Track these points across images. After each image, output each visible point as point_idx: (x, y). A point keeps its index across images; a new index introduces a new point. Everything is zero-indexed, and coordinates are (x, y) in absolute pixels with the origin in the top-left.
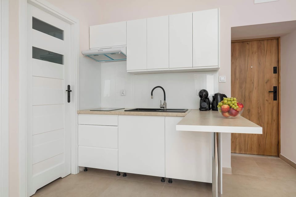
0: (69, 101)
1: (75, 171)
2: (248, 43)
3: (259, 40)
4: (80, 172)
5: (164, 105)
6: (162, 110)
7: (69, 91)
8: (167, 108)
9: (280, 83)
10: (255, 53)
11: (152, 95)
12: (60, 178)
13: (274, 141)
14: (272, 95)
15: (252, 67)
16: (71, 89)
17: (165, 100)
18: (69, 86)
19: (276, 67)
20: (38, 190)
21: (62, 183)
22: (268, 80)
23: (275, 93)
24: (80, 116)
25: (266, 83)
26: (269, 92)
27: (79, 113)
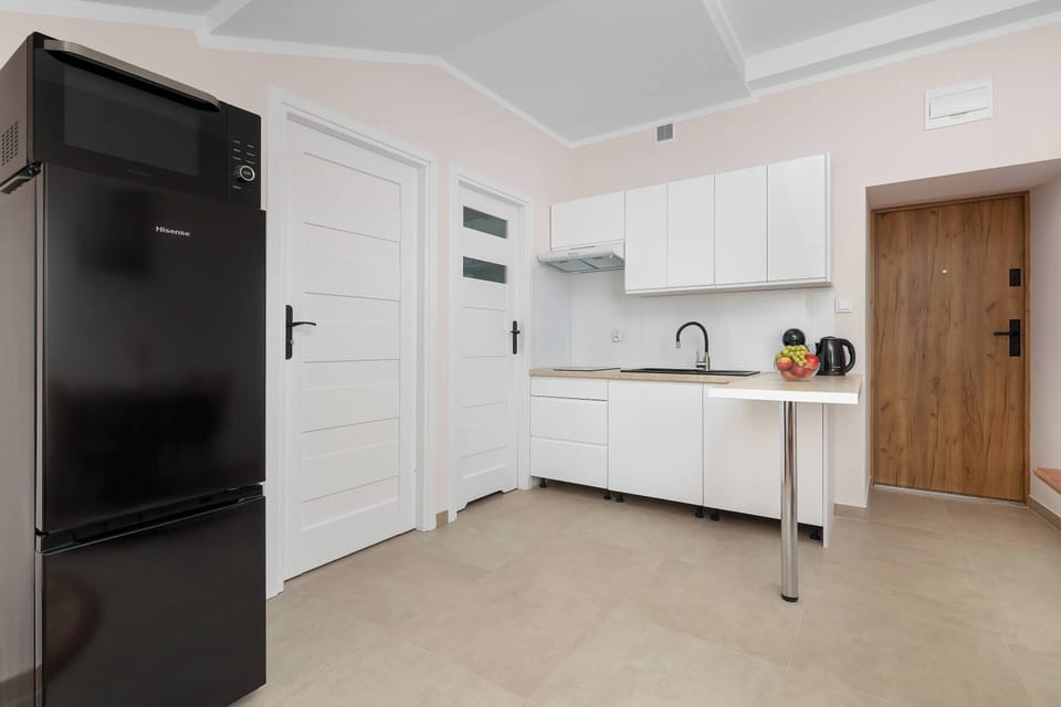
0: (515, 352)
1: (525, 484)
2: (933, 213)
3: (968, 203)
4: (534, 488)
5: (704, 362)
6: (702, 371)
7: (515, 332)
8: (712, 368)
9: (1029, 310)
10: (955, 236)
11: (678, 340)
12: (500, 492)
13: (1011, 460)
14: (1005, 342)
15: (945, 272)
16: (518, 329)
17: (707, 350)
18: (515, 324)
19: (1019, 270)
20: (469, 504)
21: (503, 500)
22: (993, 305)
23: (1016, 337)
24: (535, 380)
25: (988, 310)
26: (996, 334)
27: (533, 374)
